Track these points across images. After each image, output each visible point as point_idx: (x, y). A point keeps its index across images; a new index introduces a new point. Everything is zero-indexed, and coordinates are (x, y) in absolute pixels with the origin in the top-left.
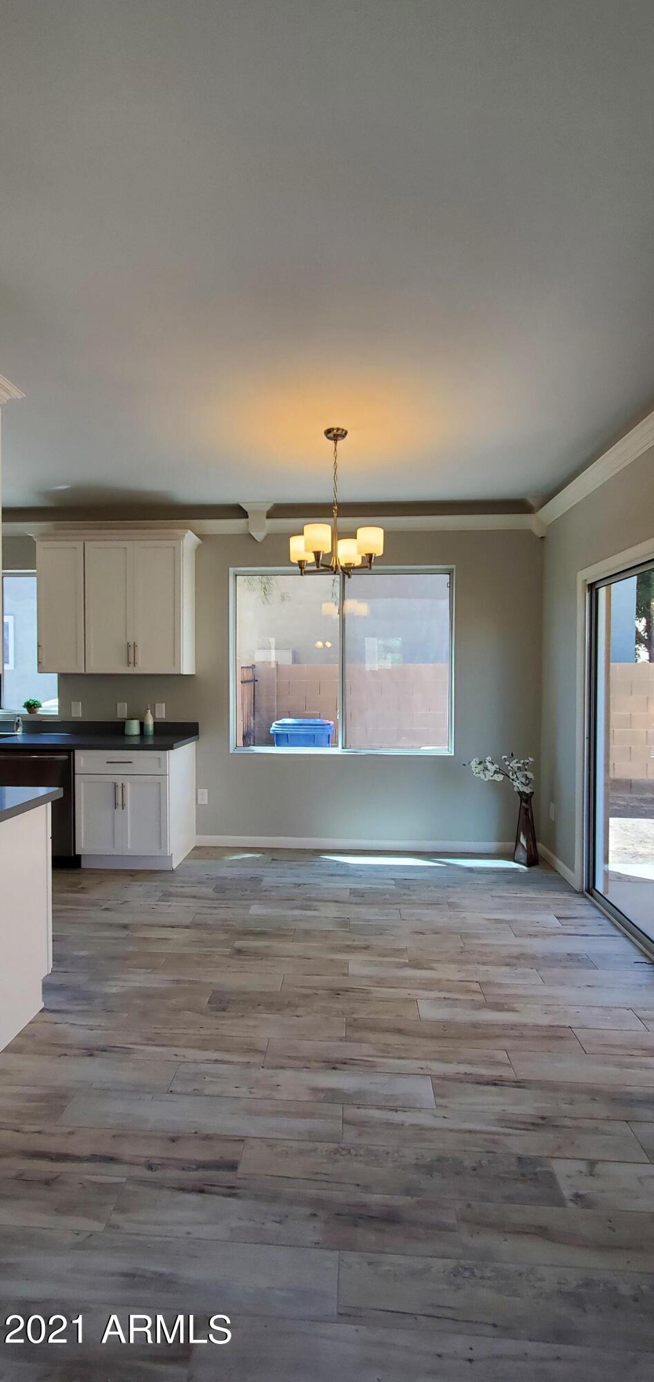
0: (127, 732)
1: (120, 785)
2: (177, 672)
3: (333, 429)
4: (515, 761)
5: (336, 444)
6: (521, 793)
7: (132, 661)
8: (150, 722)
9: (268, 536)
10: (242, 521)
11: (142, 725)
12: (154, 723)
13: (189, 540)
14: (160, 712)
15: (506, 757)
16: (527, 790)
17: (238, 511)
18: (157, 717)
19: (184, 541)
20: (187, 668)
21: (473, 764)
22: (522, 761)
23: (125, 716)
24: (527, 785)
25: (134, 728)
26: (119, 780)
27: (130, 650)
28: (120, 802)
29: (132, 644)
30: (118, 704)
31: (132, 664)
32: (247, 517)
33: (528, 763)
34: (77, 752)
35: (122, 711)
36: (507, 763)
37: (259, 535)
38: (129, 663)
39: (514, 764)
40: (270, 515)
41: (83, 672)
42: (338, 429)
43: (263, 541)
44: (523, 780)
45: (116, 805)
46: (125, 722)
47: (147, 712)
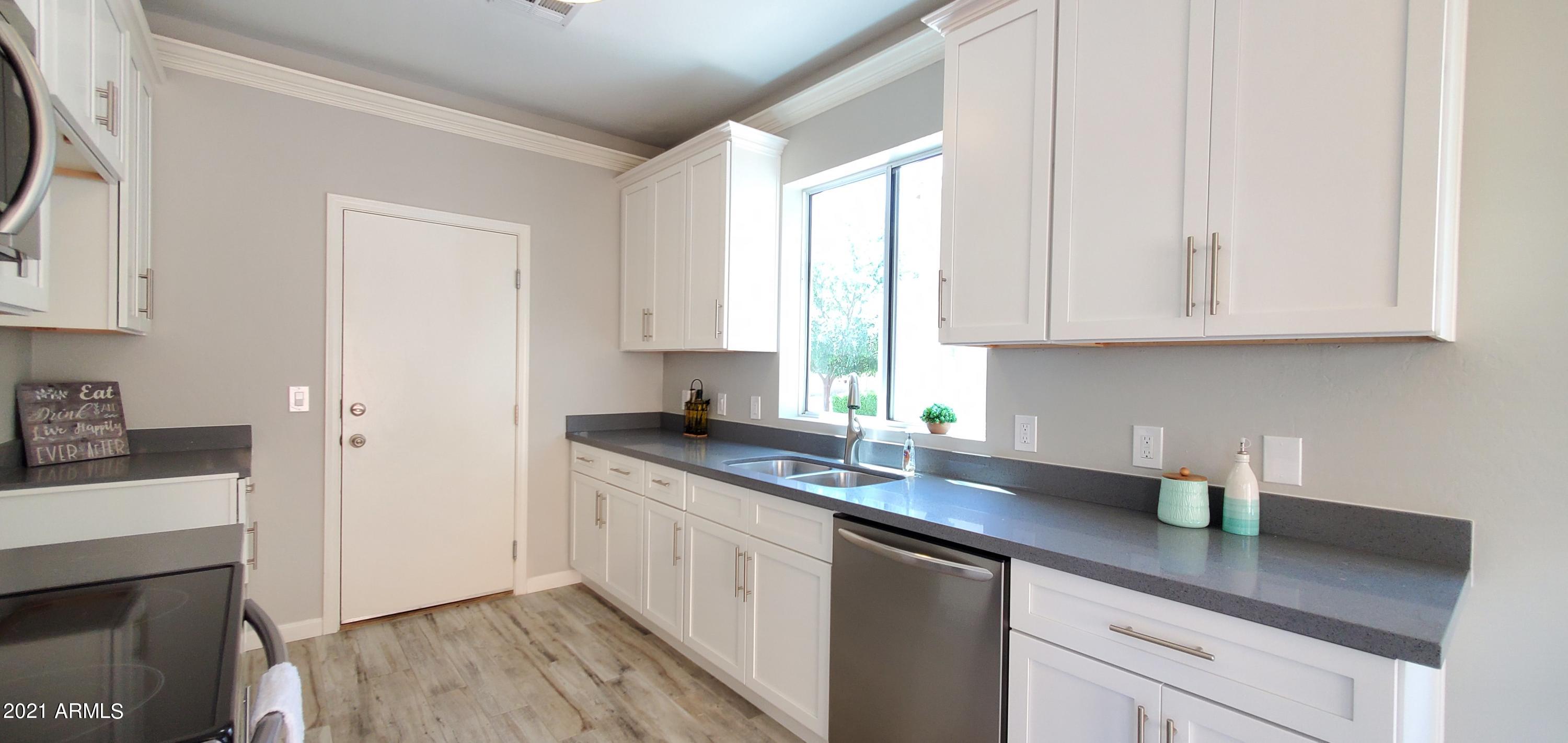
0: (1163, 512)
8: (1246, 493)
11: (1216, 498)
12: (1262, 496)
18: (1272, 479)
25: (1190, 503)
29: (1201, 241)
30: (1140, 424)
35: (1151, 447)
38: (1189, 307)
46: (1158, 483)
47: (1235, 462)
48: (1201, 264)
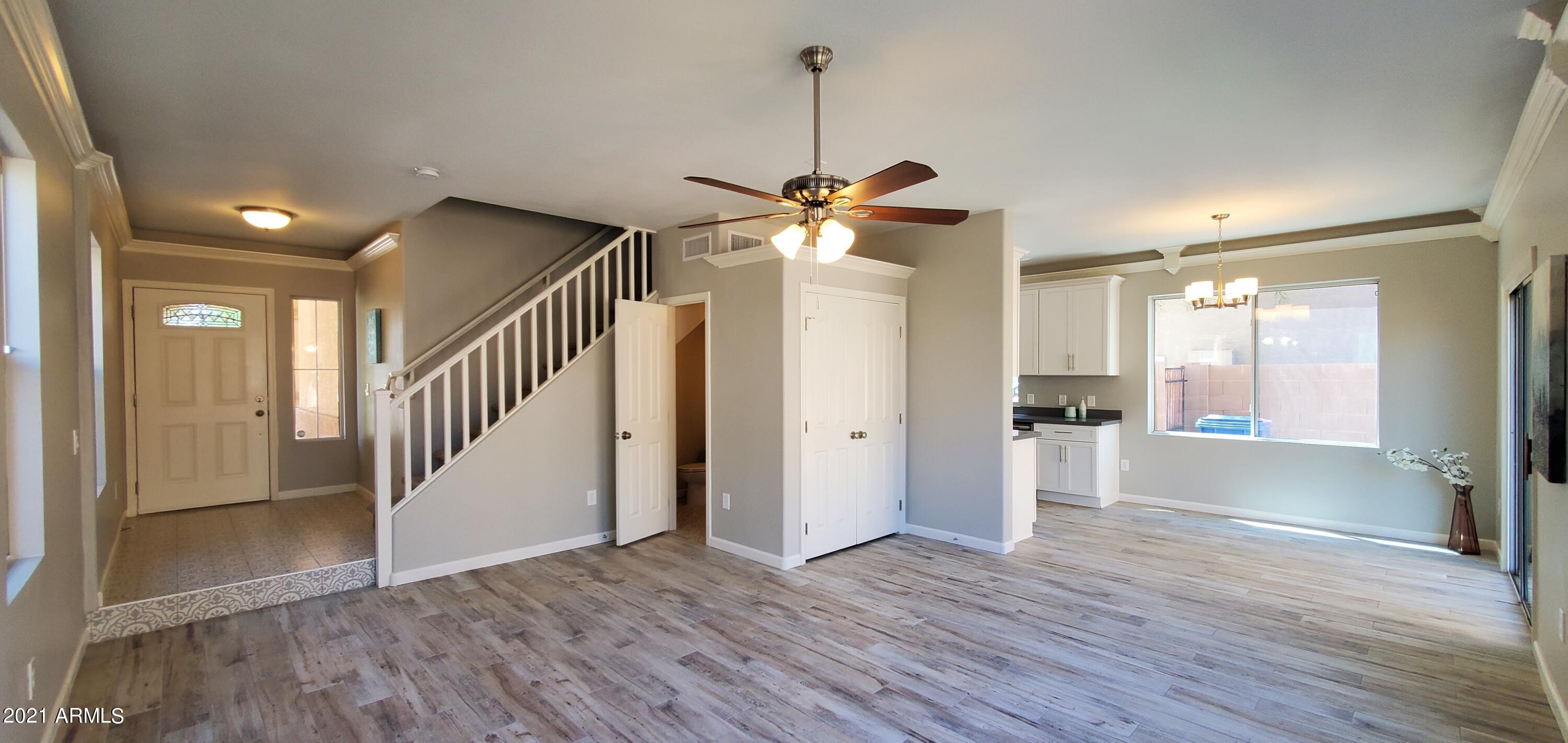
0: (1066, 415)
1: (1063, 447)
2: (1105, 375)
3: (1218, 215)
4: (1449, 455)
5: (1220, 223)
6: (1456, 486)
7: (1071, 367)
8: (1083, 409)
9: (1181, 270)
10: (1159, 261)
11: (1078, 411)
12: (1087, 410)
13: (1115, 281)
14: (1091, 402)
15: (1436, 451)
16: (1462, 483)
17: (1155, 255)
18: (1088, 405)
19: (1111, 282)
20: (1112, 370)
21: (1389, 453)
22: (1455, 456)
23: (1065, 404)
24: (1463, 478)
25: (1072, 412)
26: (1063, 444)
27: (1070, 358)
28: (1063, 458)
29: (1071, 355)
30: (1060, 396)
31: (1071, 369)
32: (1163, 258)
33: (1462, 457)
34: (1035, 424)
35: (1063, 401)
36: (1436, 456)
37: (1173, 270)
38: (1069, 368)
39: (1446, 458)
40: (1183, 254)
41: (1037, 374)
42: (1222, 215)
43: (1177, 274)
44: (1457, 473)
45: (1061, 460)
46: (1064, 409)
47: (1081, 402)
48: (1071, 359)
